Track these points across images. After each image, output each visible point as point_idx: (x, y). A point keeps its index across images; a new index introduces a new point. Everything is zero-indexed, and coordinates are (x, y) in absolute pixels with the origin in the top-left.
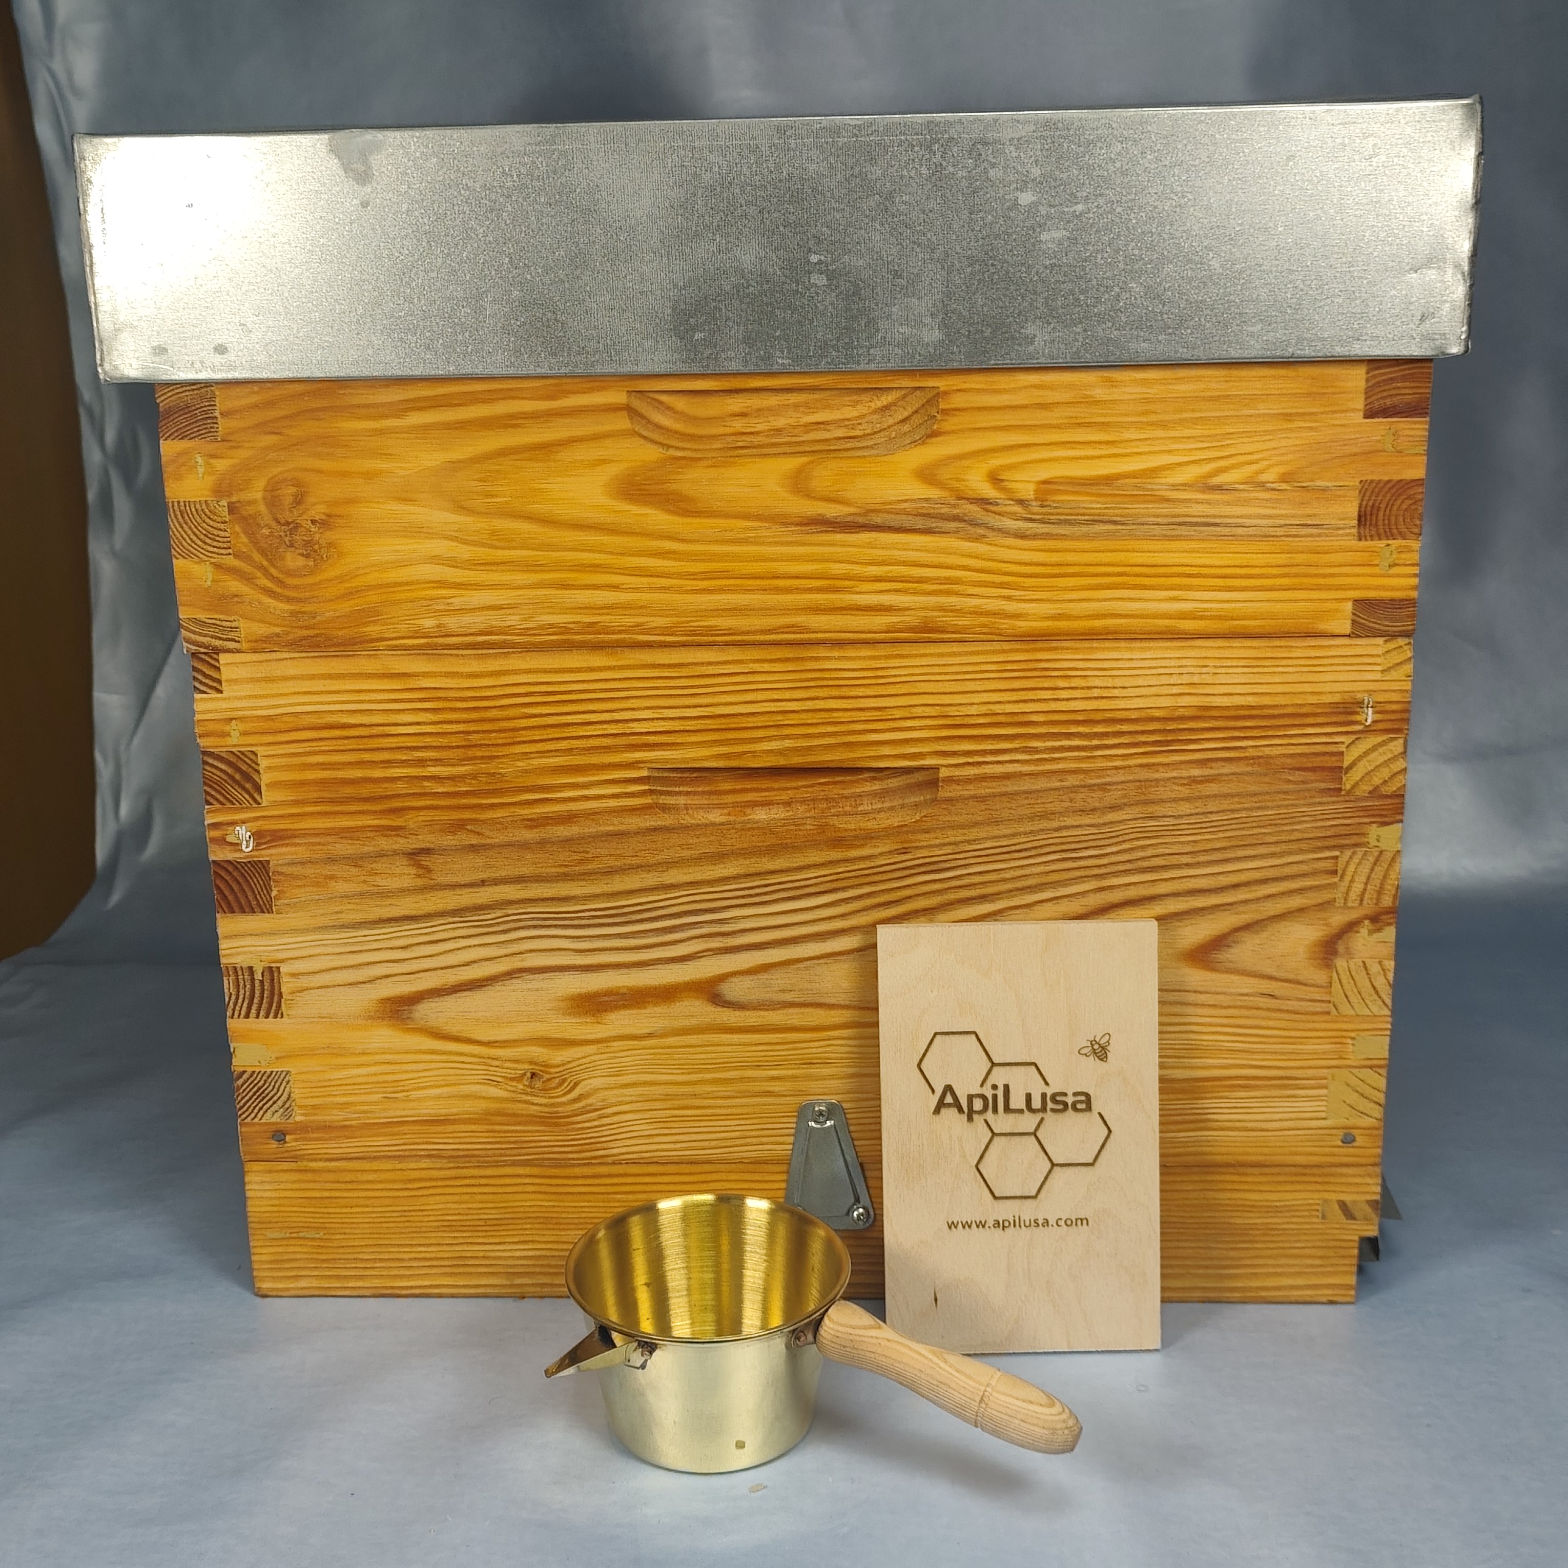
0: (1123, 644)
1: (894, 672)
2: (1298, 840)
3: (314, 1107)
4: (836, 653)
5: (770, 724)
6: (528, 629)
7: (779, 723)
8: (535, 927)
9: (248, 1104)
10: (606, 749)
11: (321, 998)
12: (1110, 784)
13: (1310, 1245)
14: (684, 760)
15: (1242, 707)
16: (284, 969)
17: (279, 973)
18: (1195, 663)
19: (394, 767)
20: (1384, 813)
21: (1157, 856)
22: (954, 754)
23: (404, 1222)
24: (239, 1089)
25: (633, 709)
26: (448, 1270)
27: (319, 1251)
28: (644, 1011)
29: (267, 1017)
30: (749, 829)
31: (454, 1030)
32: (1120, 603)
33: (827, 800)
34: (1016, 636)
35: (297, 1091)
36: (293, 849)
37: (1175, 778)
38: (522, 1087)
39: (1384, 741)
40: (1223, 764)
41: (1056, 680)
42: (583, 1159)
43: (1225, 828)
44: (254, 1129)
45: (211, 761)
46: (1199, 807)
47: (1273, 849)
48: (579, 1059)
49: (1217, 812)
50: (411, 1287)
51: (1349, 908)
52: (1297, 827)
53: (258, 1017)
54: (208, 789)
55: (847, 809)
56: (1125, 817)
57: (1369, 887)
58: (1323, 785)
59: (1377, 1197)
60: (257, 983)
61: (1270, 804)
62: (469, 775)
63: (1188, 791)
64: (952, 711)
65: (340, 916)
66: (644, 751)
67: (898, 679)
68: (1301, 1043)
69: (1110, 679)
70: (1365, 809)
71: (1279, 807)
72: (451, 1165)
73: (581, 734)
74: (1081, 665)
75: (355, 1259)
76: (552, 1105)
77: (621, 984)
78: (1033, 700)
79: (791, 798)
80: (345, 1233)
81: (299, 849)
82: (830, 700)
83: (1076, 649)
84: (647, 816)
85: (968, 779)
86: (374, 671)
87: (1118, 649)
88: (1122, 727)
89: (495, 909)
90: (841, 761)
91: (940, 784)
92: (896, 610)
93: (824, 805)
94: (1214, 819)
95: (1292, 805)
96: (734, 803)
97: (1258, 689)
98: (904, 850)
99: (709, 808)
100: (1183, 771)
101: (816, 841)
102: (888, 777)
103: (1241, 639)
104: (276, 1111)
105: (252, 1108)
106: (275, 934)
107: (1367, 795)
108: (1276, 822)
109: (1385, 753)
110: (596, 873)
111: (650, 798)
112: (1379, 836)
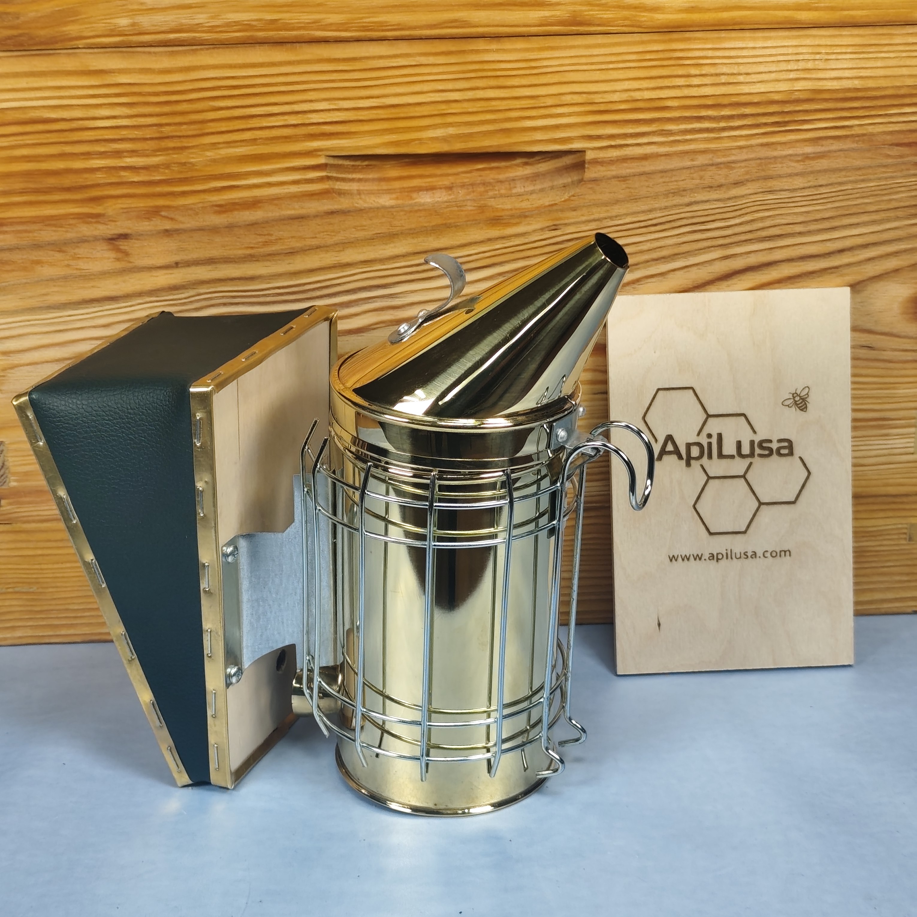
0: (747, 34)
1: (545, 63)
2: (896, 208)
3: (27, 474)
4: (494, 46)
5: (435, 113)
7: (443, 112)
8: (225, 304)
10: (287, 139)
11: (31, 375)
12: (734, 162)
13: (898, 563)
14: (358, 148)
15: (849, 90)
18: (810, 50)
19: (93, 159)
21: (776, 226)
22: (599, 137)
25: (311, 101)
27: (33, 603)
30: (417, 211)
33: (484, 184)
34: (654, 28)
35: (10, 459)
37: (791, 155)
40: (831, 141)
41: (689, 68)
43: (833, 199)
46: (811, 180)
47: (874, 217)
49: (827, 185)
52: (896, 197)
55: (503, 192)
56: (748, 192)
62: (163, 165)
63: (802, 167)
64: (597, 98)
65: (46, 298)
66: (322, 140)
67: (550, 70)
68: (894, 388)
69: (736, 67)
71: (880, 179)
73: (265, 124)
74: (710, 53)
75: (67, 610)
78: (668, 87)
79: (452, 183)
80: (57, 587)
81: (7, 236)
82: (489, 90)
83: (706, 40)
84: (325, 201)
85: (611, 160)
86: (74, 69)
87: (743, 39)
88: (746, 110)
89: (187, 289)
90: (498, 146)
91: (586, 166)
92: (548, 5)
93: (482, 189)
94: (824, 192)
95: (892, 178)
96: (400, 189)
97: (863, 73)
98: (554, 227)
99: (379, 193)
100: (798, 149)
101: (476, 220)
102: (539, 162)
103: (849, 28)
108: (876, 193)
110: (279, 254)
111: (327, 183)
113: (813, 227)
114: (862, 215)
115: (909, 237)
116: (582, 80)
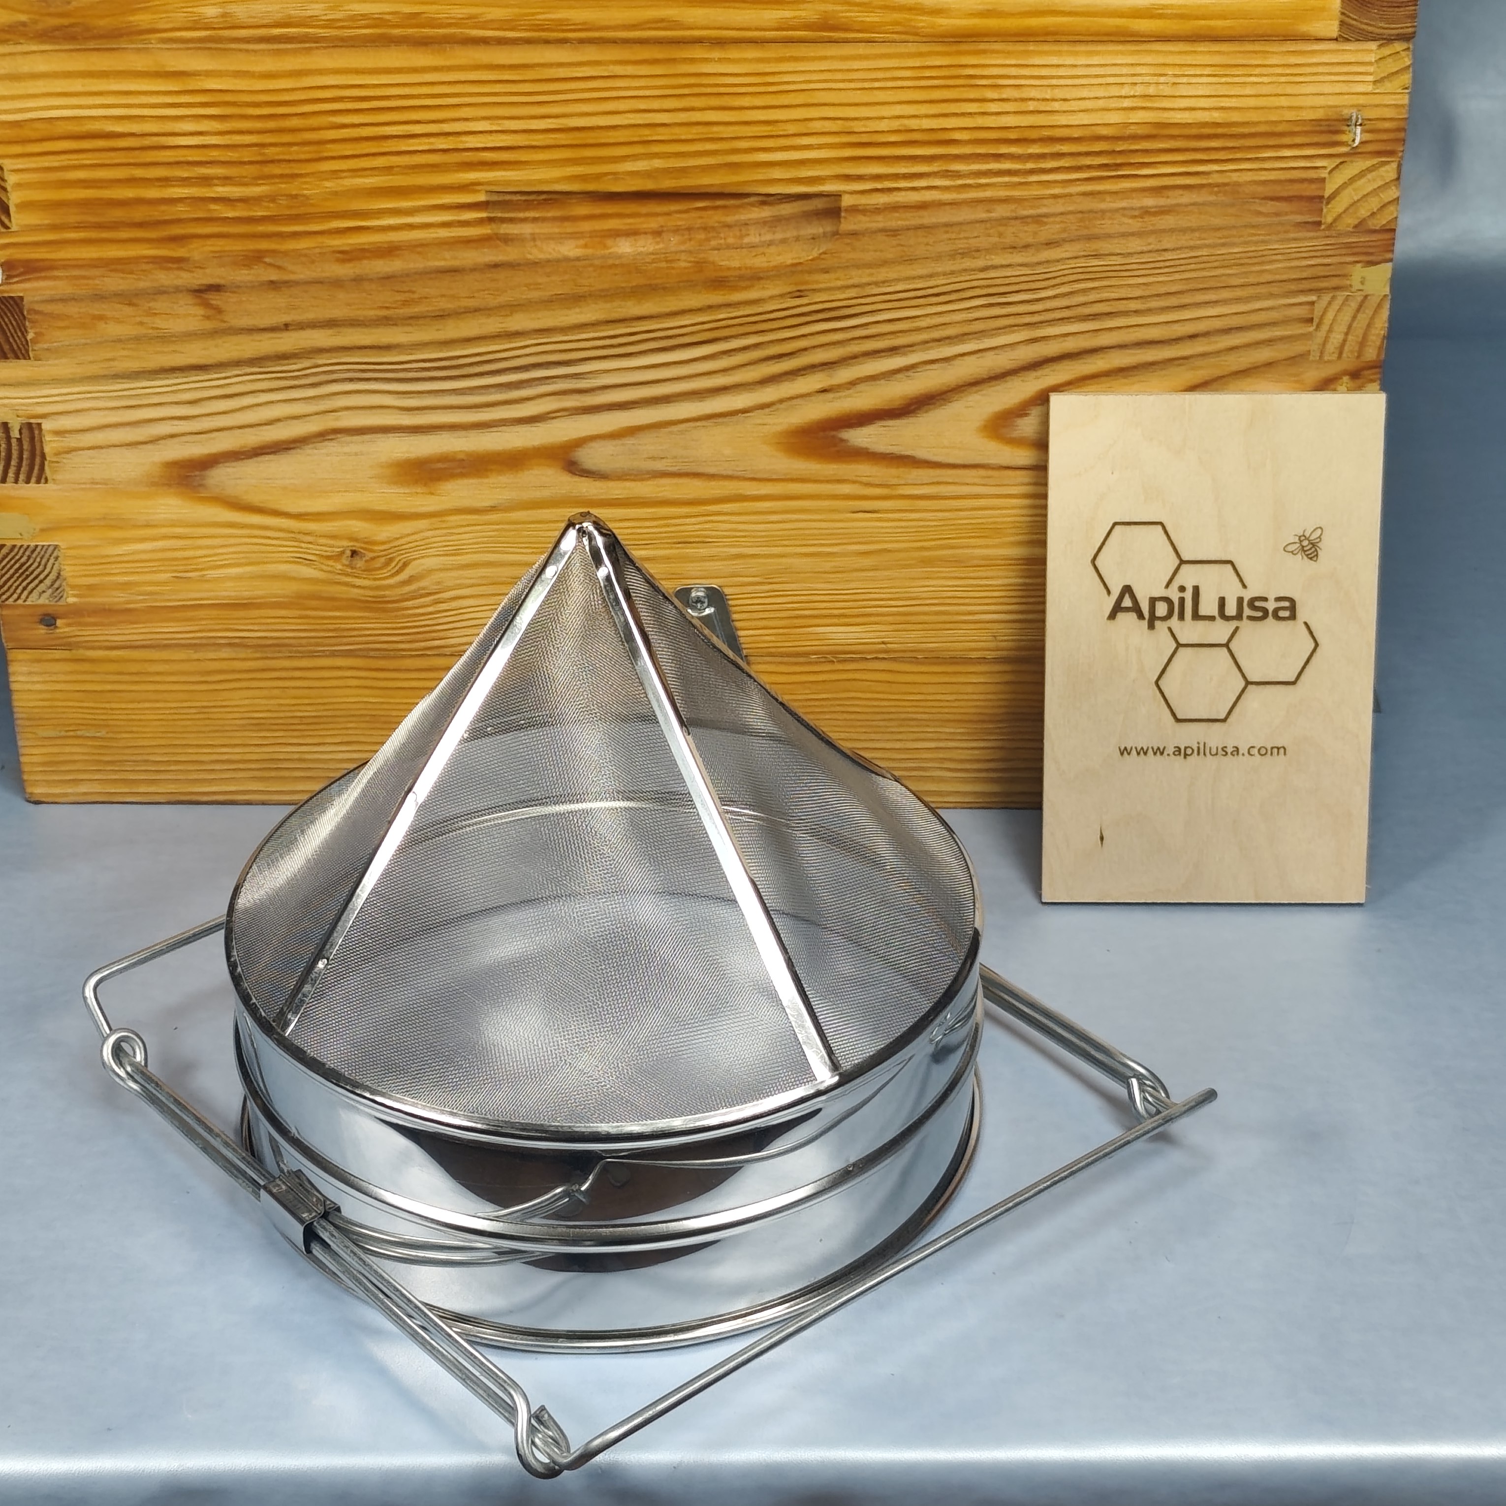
0: (1065, 47)
1: (788, 78)
2: (1267, 283)
3: (90, 587)
4: (716, 54)
5: (636, 139)
6: (333, 20)
7: (646, 138)
8: (351, 380)
9: (9, 584)
10: (433, 168)
11: (93, 461)
12: (1046, 216)
14: (529, 182)
15: (1205, 124)
16: (47, 425)
17: (40, 430)
18: (1152, 70)
19: (174, 186)
20: (1371, 250)
21: (1102, 301)
22: (860, 178)
23: (204, 719)
25: (465, 120)
26: (257, 774)
27: (102, 751)
28: (486, 481)
29: (28, 481)
30: (610, 266)
31: (256, 499)
33: (705, 229)
34: (935, 36)
35: (67, 568)
36: (50, 283)
37: (1124, 209)
38: (339, 567)
39: (1373, 165)
40: (1180, 192)
41: (984, 89)
42: (416, 650)
43: (1183, 268)
44: (17, 612)
46: (1153, 243)
47: (1239, 293)
48: (409, 535)
49: (1174, 250)
50: (214, 793)
51: (1325, 362)
52: (1267, 267)
53: (16, 481)
55: (731, 240)
56: (1064, 255)
57: (1350, 337)
58: (1300, 218)
60: (14, 443)
61: (1236, 240)
62: (266, 196)
63: (1140, 224)
64: (858, 127)
65: (112, 363)
66: (481, 170)
67: (792, 87)
69: (1049, 90)
70: (1348, 246)
72: (258, 655)
73: (404, 148)
74: (1013, 71)
75: (147, 761)
76: (378, 588)
77: (458, 449)
78: (957, 114)
79: (662, 226)
80: (132, 732)
81: (59, 283)
82: (708, 111)
83: (1009, 53)
84: (486, 250)
85: (876, 208)
86: (145, 69)
87: (1059, 53)
88: (1062, 147)
89: (301, 358)
91: (843, 214)
93: (702, 236)
94: (1170, 258)
95: (1263, 242)
96: (591, 232)
97: (1226, 103)
98: (798, 294)
99: (561, 238)
100: (1135, 201)
101: (692, 281)
102: (780, 204)
103: (1207, 43)
104: (44, 592)
105: (14, 587)
106: (34, 384)
107: (1350, 229)
108: (1242, 261)
109: (1374, 180)
110: (425, 317)
111: (489, 227)
112: (1363, 278)
113: (1154, 304)
114: (1222, 290)
115: (1288, 321)
116: (836, 101)
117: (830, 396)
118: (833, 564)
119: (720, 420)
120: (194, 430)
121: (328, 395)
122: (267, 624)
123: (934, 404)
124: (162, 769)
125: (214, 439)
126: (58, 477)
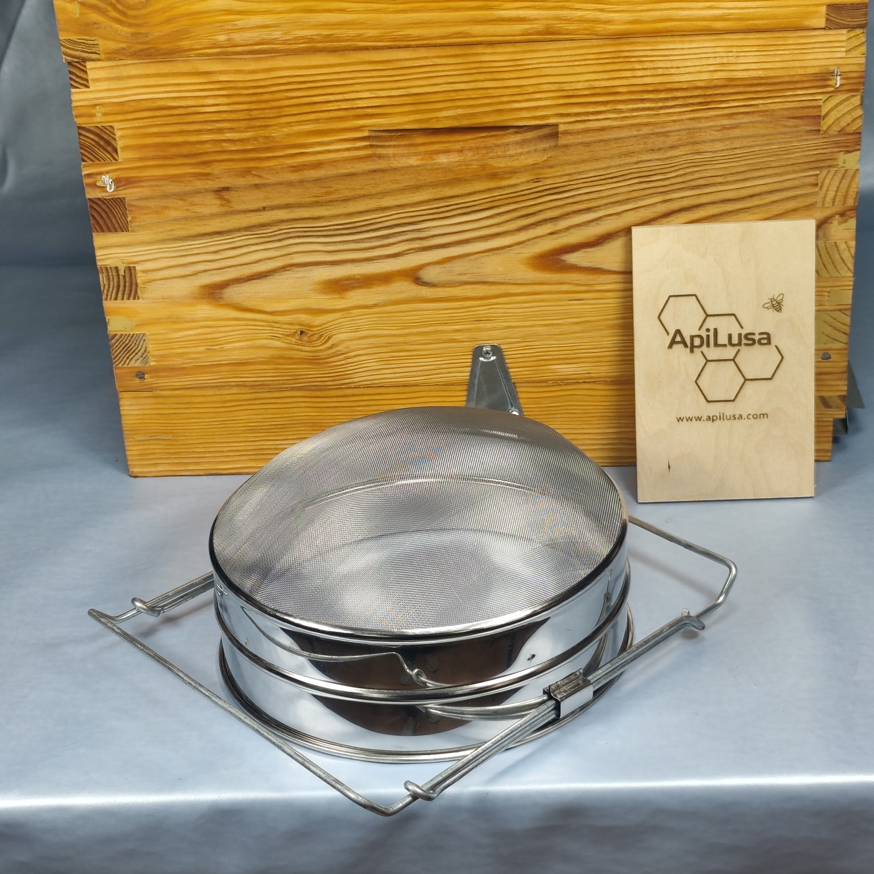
0: (677, 39)
1: (528, 62)
2: (792, 164)
3: (162, 356)
4: (489, 50)
5: (448, 99)
6: (286, 40)
7: (453, 98)
8: (299, 237)
9: (119, 356)
10: (341, 119)
11: (164, 286)
12: (670, 132)
14: (392, 125)
15: (755, 78)
16: (138, 268)
17: (135, 270)
18: (724, 50)
19: (203, 134)
20: (848, 145)
21: (702, 178)
22: (568, 115)
23: (223, 428)
24: (113, 346)
25: (357, 92)
26: (252, 457)
27: (170, 447)
28: (372, 290)
29: (129, 299)
30: (436, 169)
31: (250, 304)
32: (675, 11)
33: (486, 148)
34: (606, 35)
35: (150, 346)
36: (140, 190)
37: (712, 126)
38: (295, 341)
39: (847, 98)
40: (742, 116)
41: (634, 64)
42: (334, 386)
43: (745, 158)
44: (124, 371)
45: (84, 133)
46: (728, 145)
47: (776, 171)
48: (331, 321)
49: (740, 148)
51: (826, 208)
52: (791, 156)
53: (123, 299)
54: (83, 152)
55: (500, 153)
56: (680, 153)
57: (839, 194)
58: (808, 128)
59: (844, 393)
60: (121, 278)
62: (252, 138)
63: (721, 135)
64: (567, 87)
65: (173, 232)
66: (365, 119)
67: (530, 67)
69: (669, 63)
70: (836, 142)
72: (252, 391)
73: (324, 109)
74: (649, 53)
75: (193, 452)
76: (315, 351)
77: (356, 273)
78: (619, 78)
79: (463, 147)
81: (144, 189)
82: (486, 82)
83: (646, 43)
84: (369, 163)
85: (578, 132)
86: (188, 71)
87: (674, 42)
88: (677, 94)
90: (494, 122)
91: (560, 135)
92: (528, 20)
93: (484, 151)
94: (738, 153)
95: (789, 142)
96: (425, 152)
97: (765, 66)
98: (537, 180)
99: (409, 155)
100: (717, 122)
101: (480, 175)
102: (526, 131)
103: (753, 33)
104: (138, 359)
105: (122, 358)
106: (131, 245)
107: (836, 133)
108: (777, 153)
109: (848, 105)
110: (337, 201)
111: (370, 150)
112: (845, 160)
113: (730, 179)
114: (767, 170)
115: (804, 185)
116: (555, 73)
117: (555, 236)
118: (560, 330)
119: (496, 252)
120: (216, 267)
121: (286, 246)
122: (257, 373)
123: (612, 238)
124: (202, 456)
125: (227, 272)
126: (144, 296)
